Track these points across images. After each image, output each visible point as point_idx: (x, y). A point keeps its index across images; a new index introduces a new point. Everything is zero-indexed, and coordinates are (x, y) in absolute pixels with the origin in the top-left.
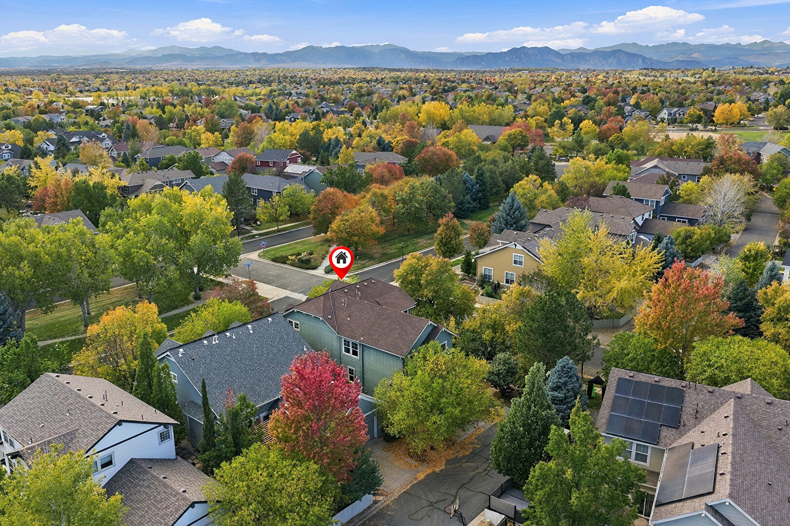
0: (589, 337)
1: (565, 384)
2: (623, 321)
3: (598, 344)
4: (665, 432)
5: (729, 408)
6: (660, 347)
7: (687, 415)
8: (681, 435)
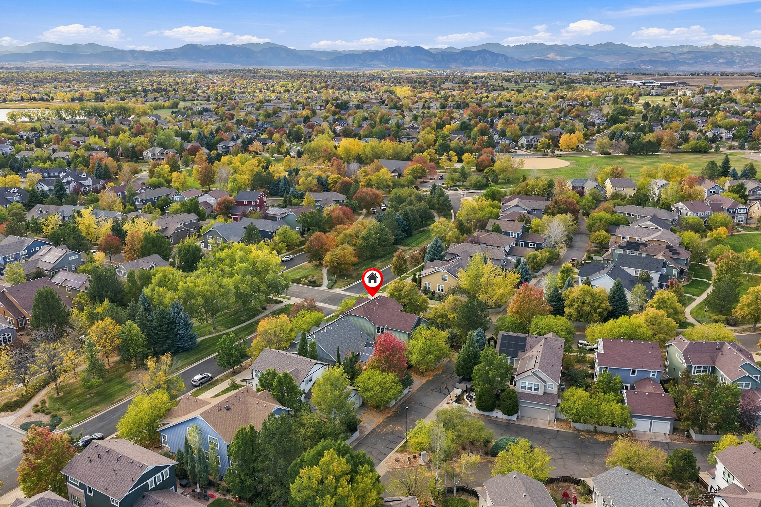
0: (488, 319)
1: (480, 340)
2: (501, 309)
3: (492, 322)
4: (520, 353)
5: (542, 343)
6: (519, 321)
7: (528, 347)
8: (525, 354)
